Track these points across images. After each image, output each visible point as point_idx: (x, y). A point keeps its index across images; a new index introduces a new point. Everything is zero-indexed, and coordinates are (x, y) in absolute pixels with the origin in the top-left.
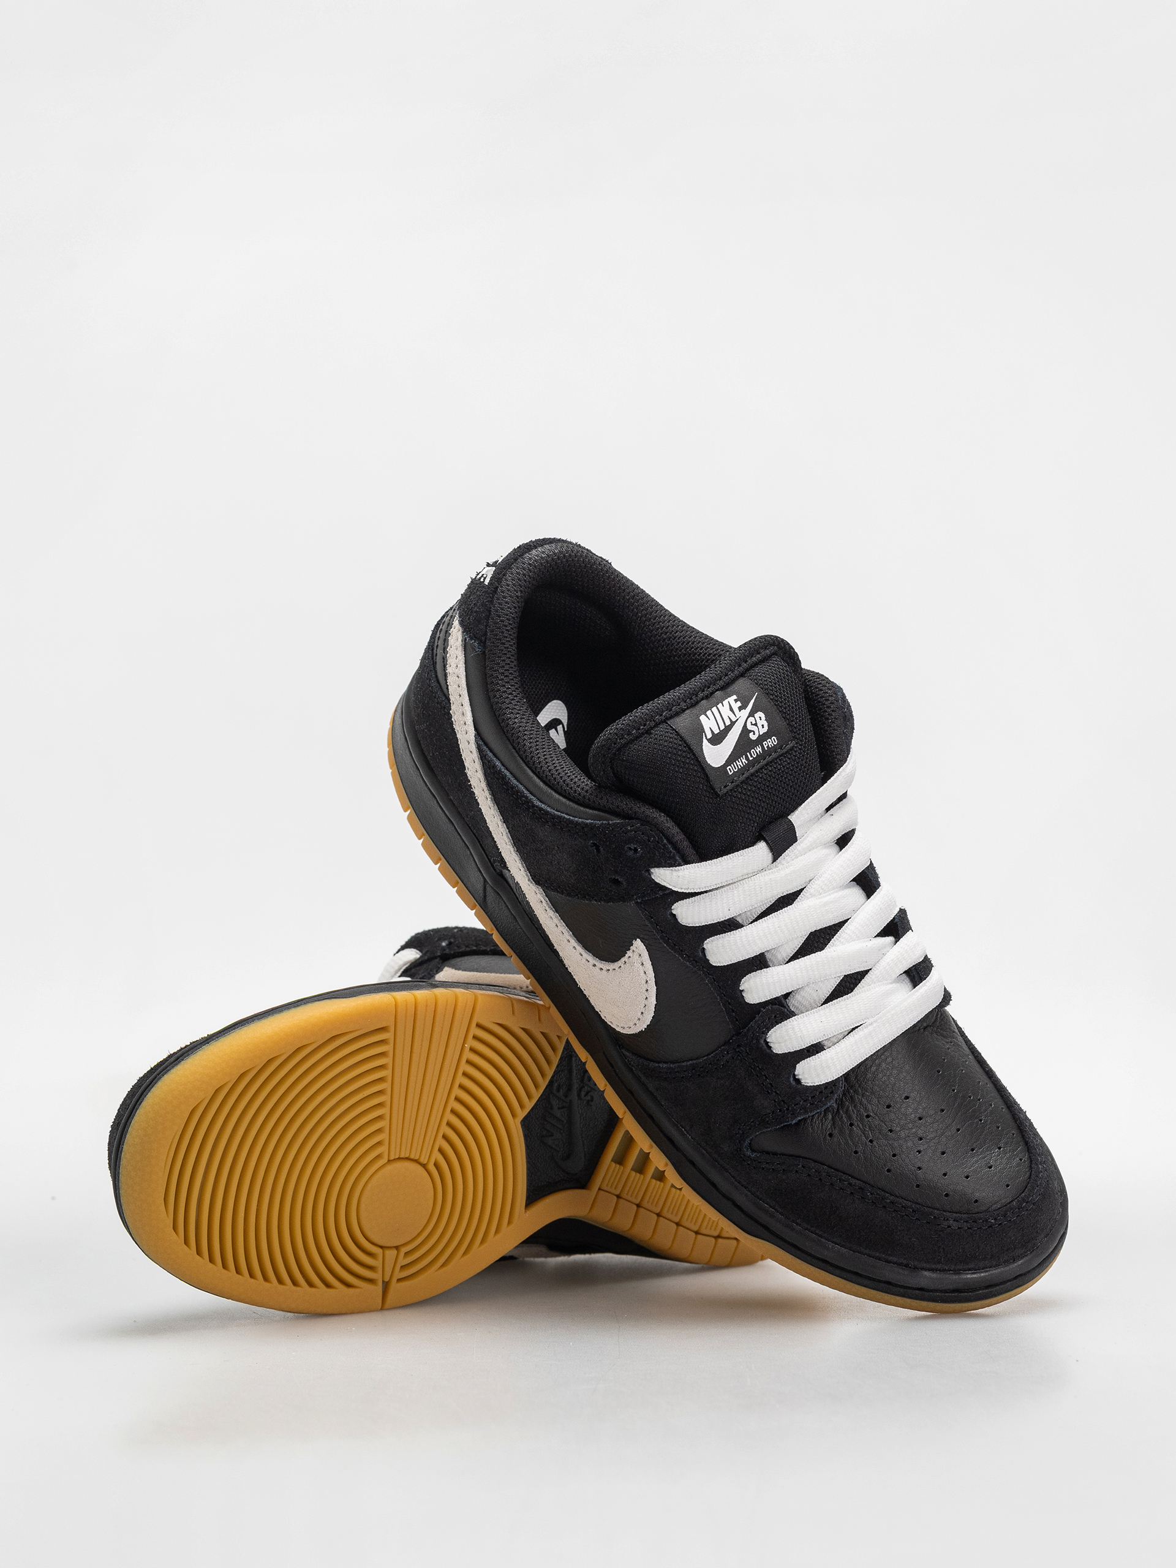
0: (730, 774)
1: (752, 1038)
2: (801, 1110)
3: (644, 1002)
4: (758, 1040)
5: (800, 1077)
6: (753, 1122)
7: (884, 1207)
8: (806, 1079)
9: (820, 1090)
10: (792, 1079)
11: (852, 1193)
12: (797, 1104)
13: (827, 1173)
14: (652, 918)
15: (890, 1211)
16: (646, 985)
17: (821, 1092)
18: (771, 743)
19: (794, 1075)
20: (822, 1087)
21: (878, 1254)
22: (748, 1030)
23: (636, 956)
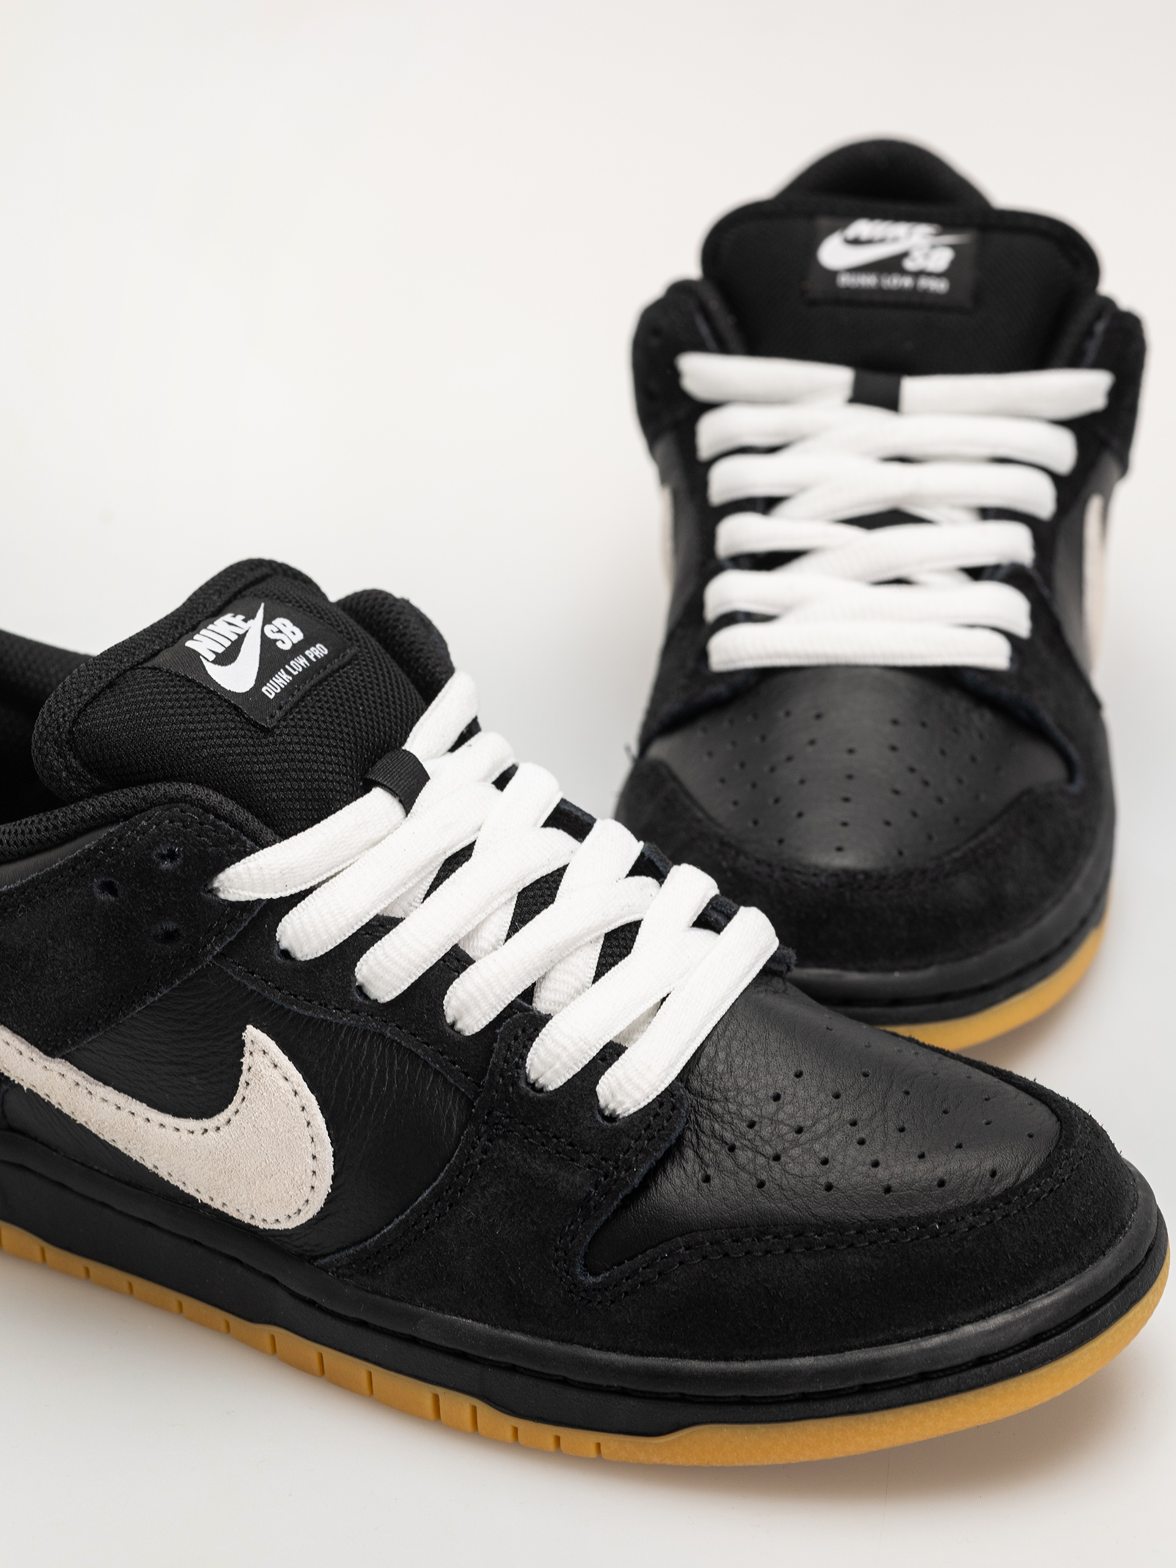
0: (271, 697)
1: (504, 1084)
2: (637, 1156)
3: (307, 1132)
4: (514, 1084)
5: (611, 1106)
6: (572, 1223)
7: (852, 1245)
8: (621, 1103)
9: (652, 1112)
10: (600, 1120)
11: (788, 1251)
12: (628, 1151)
13: (732, 1235)
14: (253, 973)
15: (863, 1247)
16: (296, 1100)
17: (657, 1115)
18: (318, 652)
19: (601, 1111)
20: (654, 1106)
21: (881, 1336)
22: (492, 1074)
23: (259, 1056)
